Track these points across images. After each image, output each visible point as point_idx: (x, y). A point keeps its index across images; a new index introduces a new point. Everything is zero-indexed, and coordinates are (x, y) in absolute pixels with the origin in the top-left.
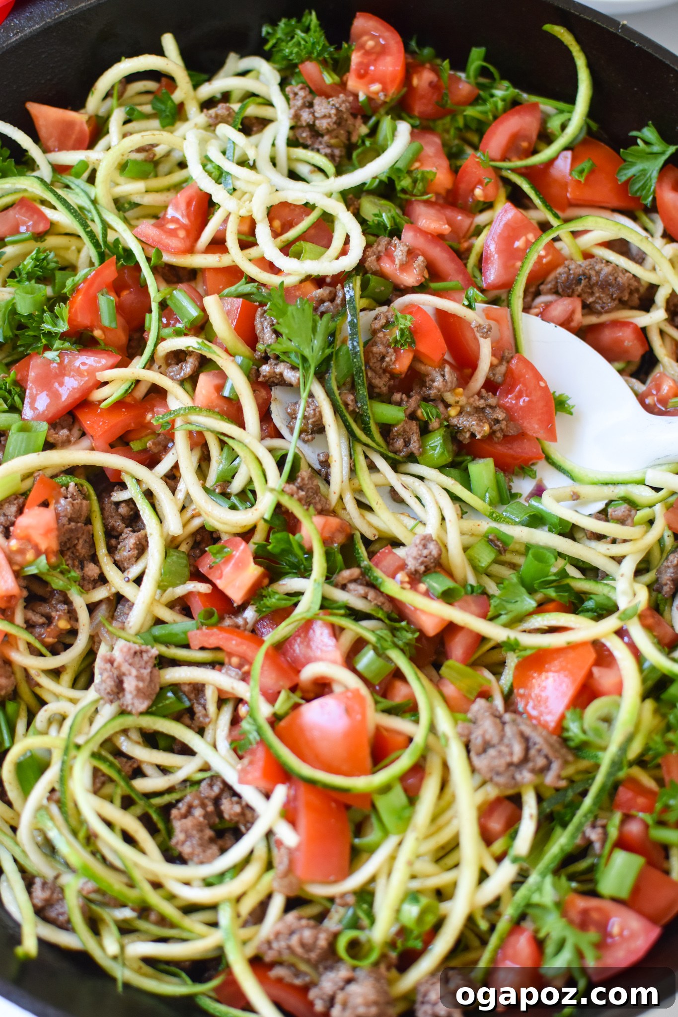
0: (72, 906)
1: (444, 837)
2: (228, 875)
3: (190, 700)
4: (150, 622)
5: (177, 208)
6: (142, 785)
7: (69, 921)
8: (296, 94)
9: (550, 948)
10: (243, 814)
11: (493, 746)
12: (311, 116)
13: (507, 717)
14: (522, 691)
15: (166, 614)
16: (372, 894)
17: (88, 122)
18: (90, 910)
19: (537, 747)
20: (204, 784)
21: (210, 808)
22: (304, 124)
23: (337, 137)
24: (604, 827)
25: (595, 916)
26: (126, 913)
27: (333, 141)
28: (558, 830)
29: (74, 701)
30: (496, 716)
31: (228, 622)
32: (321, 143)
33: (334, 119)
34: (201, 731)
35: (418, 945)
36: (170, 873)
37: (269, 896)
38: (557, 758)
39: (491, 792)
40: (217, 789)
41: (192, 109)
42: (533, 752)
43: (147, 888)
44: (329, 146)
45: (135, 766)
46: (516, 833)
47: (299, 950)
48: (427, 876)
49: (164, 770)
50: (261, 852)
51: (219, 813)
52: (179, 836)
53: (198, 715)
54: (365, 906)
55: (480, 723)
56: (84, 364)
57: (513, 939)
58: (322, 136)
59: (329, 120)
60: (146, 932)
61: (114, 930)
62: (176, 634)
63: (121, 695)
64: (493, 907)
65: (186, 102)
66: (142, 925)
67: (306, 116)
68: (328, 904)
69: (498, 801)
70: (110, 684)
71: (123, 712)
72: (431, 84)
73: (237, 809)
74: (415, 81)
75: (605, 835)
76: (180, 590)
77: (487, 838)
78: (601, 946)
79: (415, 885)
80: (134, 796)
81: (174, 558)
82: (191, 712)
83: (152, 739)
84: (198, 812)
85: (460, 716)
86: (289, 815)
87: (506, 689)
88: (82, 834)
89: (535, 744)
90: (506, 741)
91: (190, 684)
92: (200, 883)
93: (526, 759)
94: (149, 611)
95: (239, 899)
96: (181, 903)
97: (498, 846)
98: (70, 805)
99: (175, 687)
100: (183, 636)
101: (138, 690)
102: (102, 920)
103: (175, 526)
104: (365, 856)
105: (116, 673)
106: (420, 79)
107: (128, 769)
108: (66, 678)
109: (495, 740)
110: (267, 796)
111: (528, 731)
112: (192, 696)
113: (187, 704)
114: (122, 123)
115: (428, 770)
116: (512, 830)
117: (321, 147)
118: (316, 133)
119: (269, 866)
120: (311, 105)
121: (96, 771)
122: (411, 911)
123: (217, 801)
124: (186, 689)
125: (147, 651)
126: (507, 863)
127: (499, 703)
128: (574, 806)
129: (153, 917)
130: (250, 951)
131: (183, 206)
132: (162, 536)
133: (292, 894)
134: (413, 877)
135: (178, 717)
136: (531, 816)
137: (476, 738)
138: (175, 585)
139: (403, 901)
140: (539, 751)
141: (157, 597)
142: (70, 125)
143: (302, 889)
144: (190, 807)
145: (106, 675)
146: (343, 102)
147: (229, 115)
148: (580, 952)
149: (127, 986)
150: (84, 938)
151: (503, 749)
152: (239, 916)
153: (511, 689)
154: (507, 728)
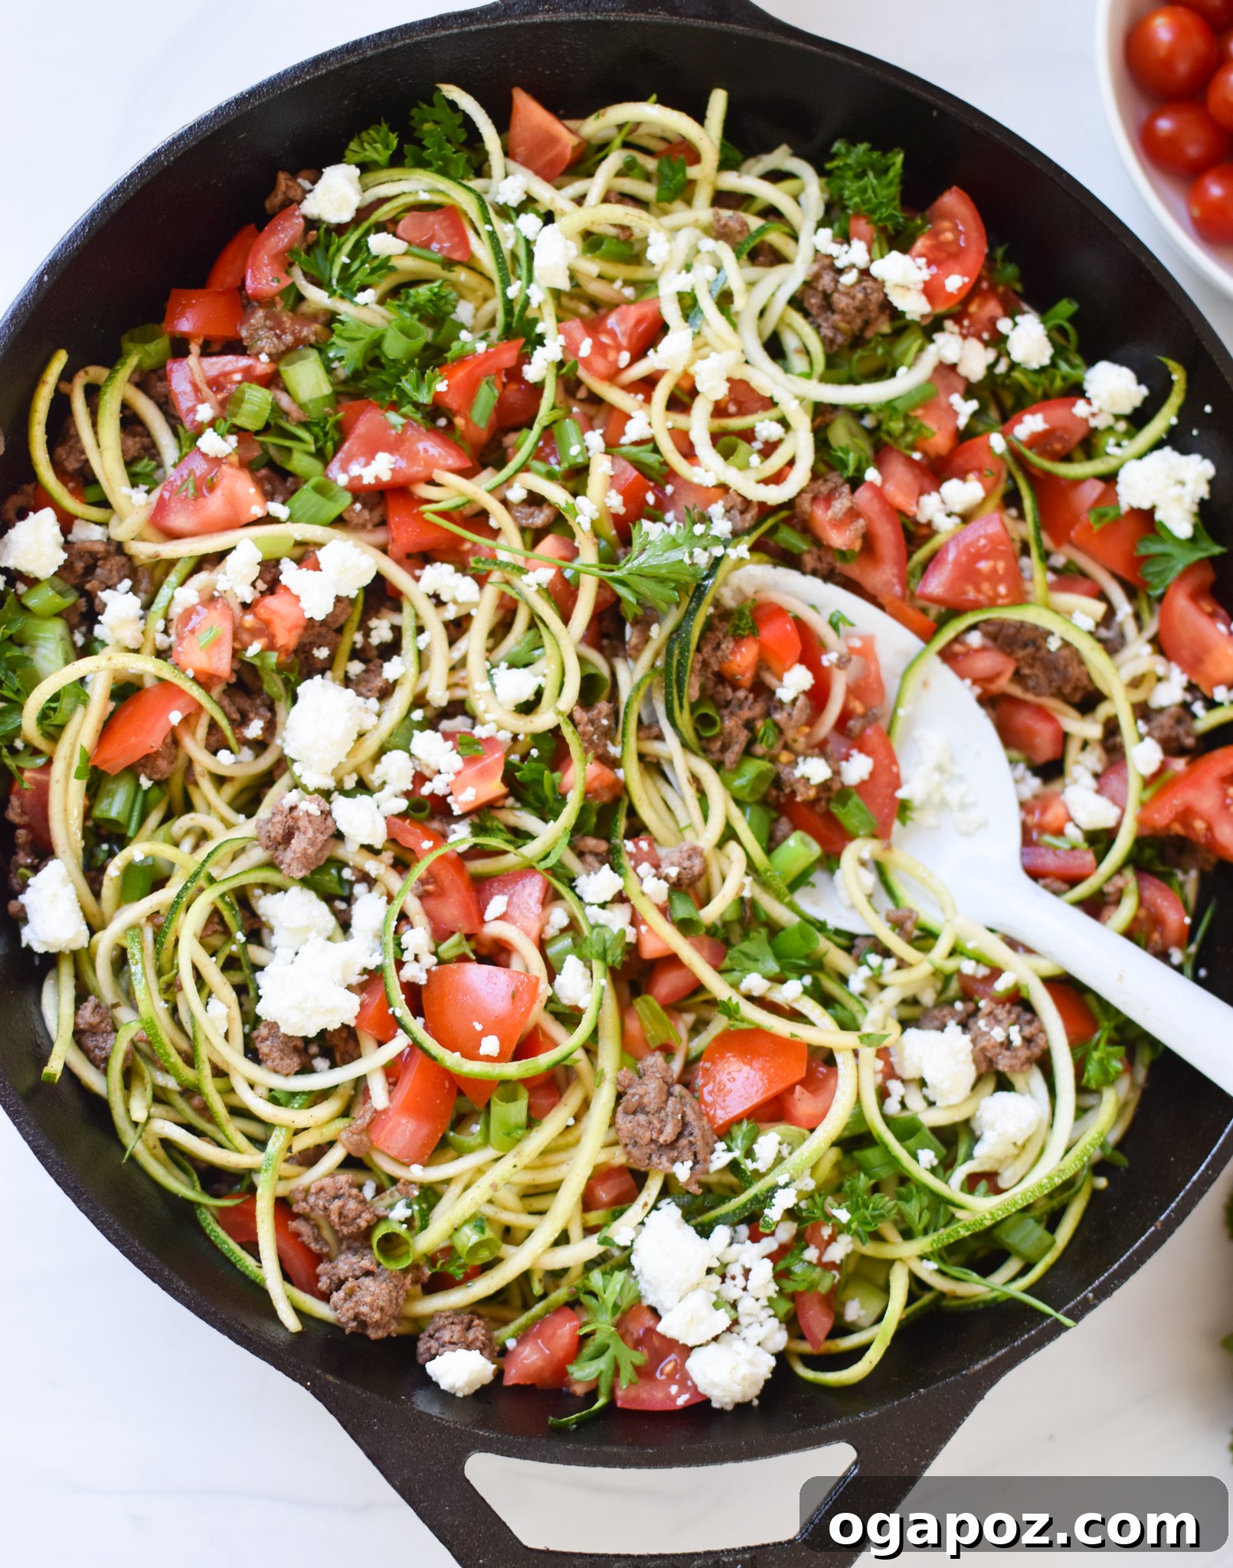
0: (119, 1048)
1: (547, 1177)
2: (298, 1100)
5: (622, 320)
7: (106, 1060)
9: (589, 1349)
11: (647, 1113)
12: (832, 285)
13: (678, 1089)
14: (708, 1065)
16: (438, 1197)
17: (574, 148)
18: (134, 1058)
22: (820, 288)
23: (849, 322)
25: (655, 1341)
26: (170, 1083)
27: (843, 325)
29: (229, 825)
30: (666, 1083)
31: (436, 824)
32: (826, 320)
33: (857, 303)
35: (459, 1274)
36: (241, 1068)
37: (331, 1144)
39: (618, 1157)
41: (703, 196)
42: (683, 1142)
43: (207, 1070)
44: (835, 328)
45: (256, 926)
46: (621, 1213)
47: (334, 1218)
48: (505, 1208)
50: (345, 1093)
54: (424, 1206)
55: (645, 1079)
56: (426, 451)
57: (558, 1319)
58: (833, 312)
59: (850, 301)
60: (179, 1112)
61: (149, 1094)
63: (281, 847)
64: (557, 1275)
65: (699, 183)
66: (180, 1103)
67: (826, 281)
68: (386, 1183)
69: (621, 1170)
70: (277, 831)
71: (275, 866)
74: (974, 307)
77: (588, 1203)
78: (645, 1373)
79: (489, 1211)
80: (243, 961)
82: (346, 901)
85: (629, 1060)
86: (392, 1074)
87: (694, 1053)
88: (166, 978)
89: (691, 1134)
90: (663, 1114)
91: (361, 871)
92: (265, 1093)
93: (672, 1144)
95: (297, 1132)
96: (233, 1100)
97: (594, 1217)
98: (171, 938)
101: (305, 854)
102: (142, 1078)
104: (452, 1153)
105: (290, 822)
106: (980, 307)
107: (247, 926)
108: (229, 790)
109: (652, 1108)
110: (381, 1041)
111: (691, 1117)
113: (347, 891)
114: (613, 172)
115: (564, 1099)
116: (618, 1208)
117: (825, 324)
118: (828, 304)
119: (347, 1112)
121: (216, 913)
122: (469, 1237)
126: (594, 1239)
127: (677, 1065)
129: (196, 1101)
130: (283, 1189)
131: (631, 320)
132: (414, 688)
133: (355, 1154)
134: (490, 1202)
136: (646, 1204)
137: (633, 1095)
139: (466, 1222)
140: (691, 1143)
142: (552, 140)
143: (368, 1153)
145: (278, 818)
147: (740, 232)
148: (617, 1371)
149: (132, 1159)
150: (112, 1087)
151: (655, 1121)
152: (290, 1149)
153: (698, 1058)
154: (671, 1101)
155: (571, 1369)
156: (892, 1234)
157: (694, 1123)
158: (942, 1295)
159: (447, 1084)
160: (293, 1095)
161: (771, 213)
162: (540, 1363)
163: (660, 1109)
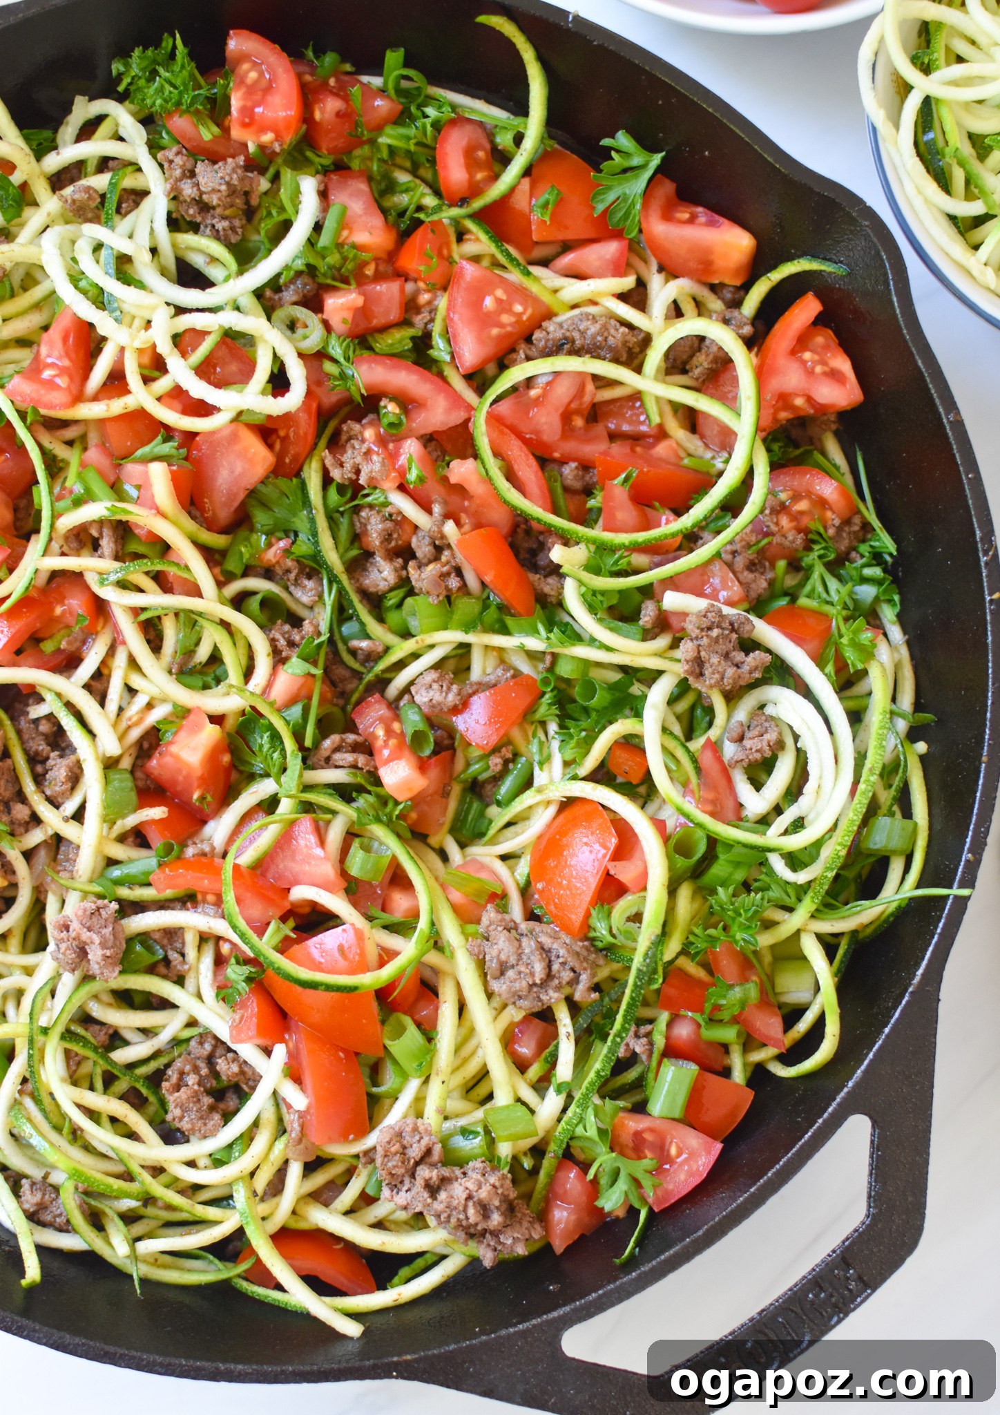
0: (70, 1205)
1: (472, 1068)
2: (236, 1148)
3: (163, 947)
4: (102, 863)
5: (52, 347)
6: (122, 1056)
7: (68, 1221)
8: (171, 162)
9: (604, 1183)
10: (242, 1072)
11: (513, 967)
12: (195, 189)
13: (526, 927)
14: (539, 885)
15: (118, 851)
18: (89, 1204)
19: (561, 960)
20: (193, 1043)
21: (204, 1071)
22: (188, 198)
23: (232, 206)
24: (648, 1035)
25: (648, 1137)
26: (128, 1204)
27: (228, 213)
28: (598, 1044)
29: (31, 970)
30: (512, 929)
31: (190, 851)
32: (213, 217)
34: (180, 981)
36: (171, 1156)
37: (285, 1164)
38: (585, 969)
39: (514, 1014)
40: (208, 1047)
41: (41, 190)
42: (555, 967)
43: (146, 1176)
44: (224, 218)
45: (111, 1031)
48: (457, 1116)
49: (146, 1032)
50: (269, 1116)
51: (215, 1074)
52: (174, 1112)
53: (174, 963)
55: (494, 939)
57: (561, 1174)
58: (214, 208)
59: (219, 195)
60: (155, 1218)
61: (119, 1222)
62: (134, 876)
63: (84, 963)
65: (30, 182)
66: (149, 1212)
67: (188, 190)
68: (354, 1162)
69: (526, 1020)
71: (87, 978)
72: (338, 114)
73: (235, 1068)
74: (318, 116)
75: (651, 1044)
76: (132, 821)
77: (522, 1066)
78: (659, 1173)
80: (115, 1070)
81: (116, 783)
82: (166, 961)
83: (126, 999)
84: (192, 1080)
85: (471, 929)
86: (294, 1074)
87: (522, 880)
88: (66, 1130)
90: (524, 957)
91: (159, 930)
92: (207, 1162)
93: (549, 976)
94: (99, 851)
95: (252, 1174)
97: (535, 1071)
98: (46, 1096)
99: (144, 938)
100: (142, 877)
102: (106, 1215)
103: (110, 745)
104: (387, 1102)
106: (323, 111)
107: (103, 1038)
108: (14, 943)
109: (513, 960)
110: (268, 1052)
111: (549, 942)
112: (165, 942)
113: (160, 954)
115: (442, 997)
116: (549, 1051)
117: (214, 221)
118: (205, 208)
119: (281, 1130)
120: (192, 174)
121: (68, 1055)
123: (210, 1060)
124: (157, 936)
125: (105, 907)
126: (551, 1094)
127: (516, 906)
128: (610, 1016)
129: (159, 1204)
130: (272, 1227)
131: (58, 342)
132: (97, 758)
133: (309, 1158)
135: (151, 970)
136: (568, 1034)
137: (491, 961)
138: (124, 817)
140: (563, 964)
141: (105, 833)
143: (320, 1150)
144: (182, 1074)
146: (234, 171)
147: (90, 198)
148: (637, 1183)
149: (144, 1281)
150: (88, 1239)
151: (522, 968)
152: (255, 1194)
153: (528, 883)
154: (525, 941)
155: (600, 1203)
156: (778, 915)
157: (555, 946)
158: (854, 933)
159: (341, 1054)
160: (230, 1146)
161: (104, 164)
162: (573, 1217)
163: (520, 955)
